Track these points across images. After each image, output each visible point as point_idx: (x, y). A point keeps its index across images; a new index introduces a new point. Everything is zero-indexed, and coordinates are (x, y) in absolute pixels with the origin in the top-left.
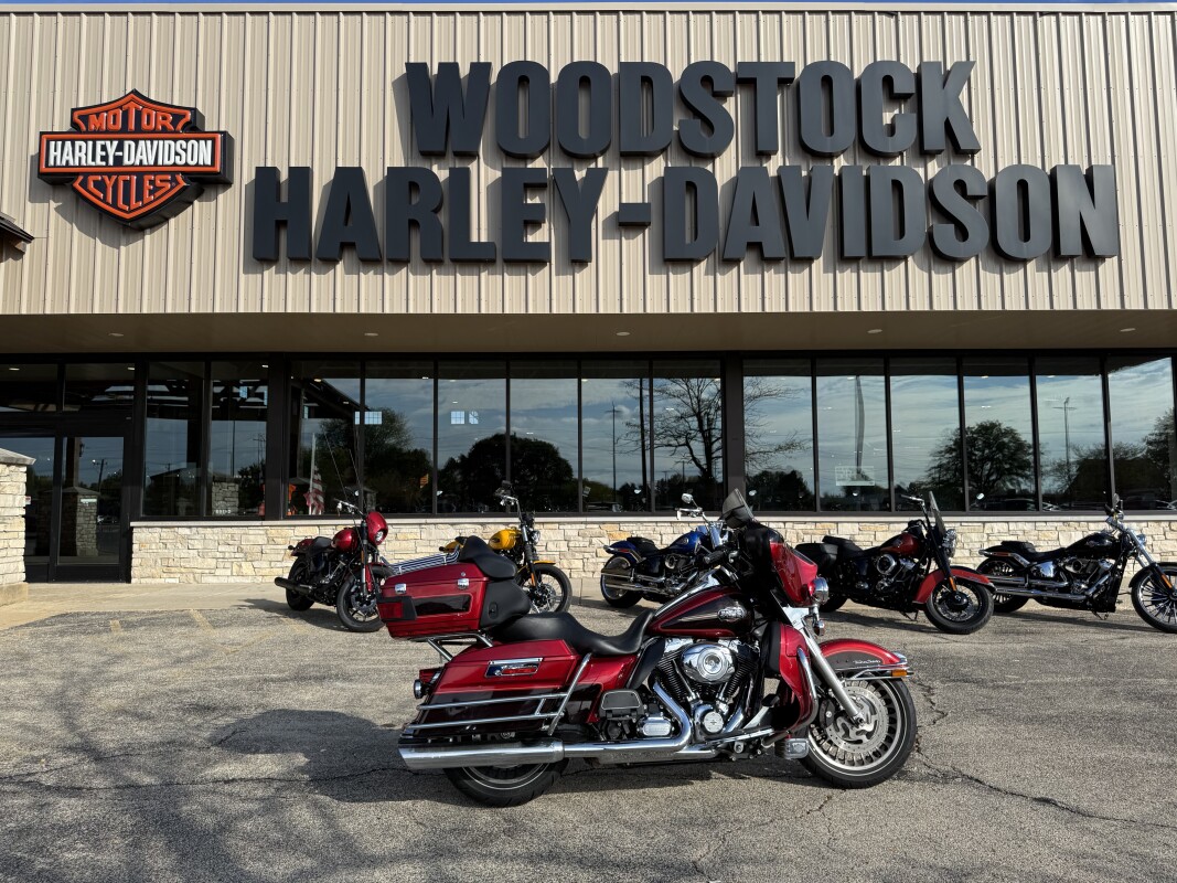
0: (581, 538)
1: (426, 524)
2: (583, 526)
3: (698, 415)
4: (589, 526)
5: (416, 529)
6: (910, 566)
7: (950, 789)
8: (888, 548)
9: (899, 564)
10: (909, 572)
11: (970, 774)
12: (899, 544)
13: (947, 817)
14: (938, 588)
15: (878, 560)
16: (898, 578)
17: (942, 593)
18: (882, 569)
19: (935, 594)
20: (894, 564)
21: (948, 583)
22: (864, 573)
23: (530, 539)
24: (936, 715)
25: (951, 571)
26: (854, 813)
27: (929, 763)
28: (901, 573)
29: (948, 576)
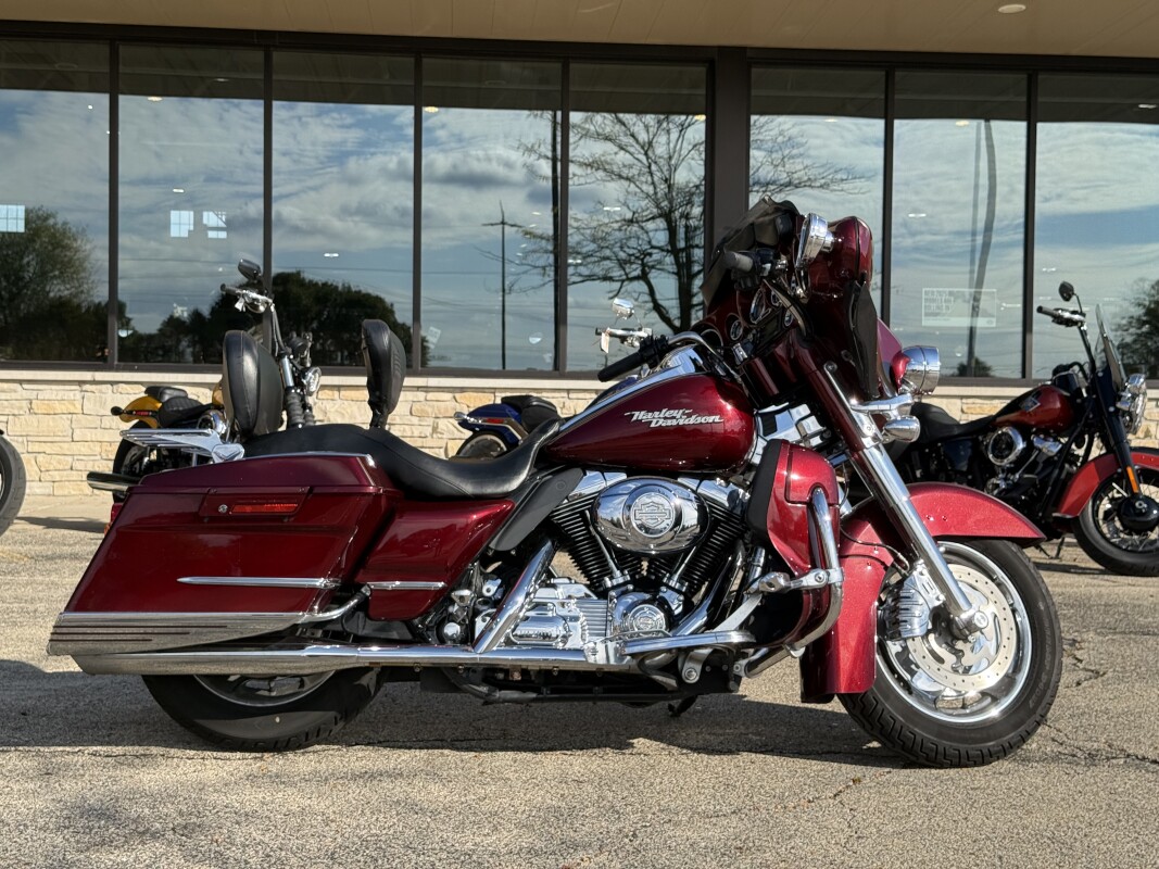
0: (415, 420)
1: (94, 382)
2: (421, 395)
3: (667, 216)
4: (431, 396)
5: (73, 393)
6: (1051, 448)
7: (1102, 772)
8: (1012, 416)
9: (1030, 447)
10: (1050, 461)
11: (1140, 753)
12: (1032, 406)
13: (1089, 810)
14: (1104, 488)
15: (990, 439)
16: (1027, 471)
17: (1112, 500)
18: (996, 456)
19: (1097, 498)
20: (1021, 445)
21: (1122, 479)
22: (964, 466)
23: (298, 383)
24: (1082, 675)
25: (1131, 455)
26: (903, 803)
27: (1061, 737)
28: (1035, 462)
29: (1124, 463)
